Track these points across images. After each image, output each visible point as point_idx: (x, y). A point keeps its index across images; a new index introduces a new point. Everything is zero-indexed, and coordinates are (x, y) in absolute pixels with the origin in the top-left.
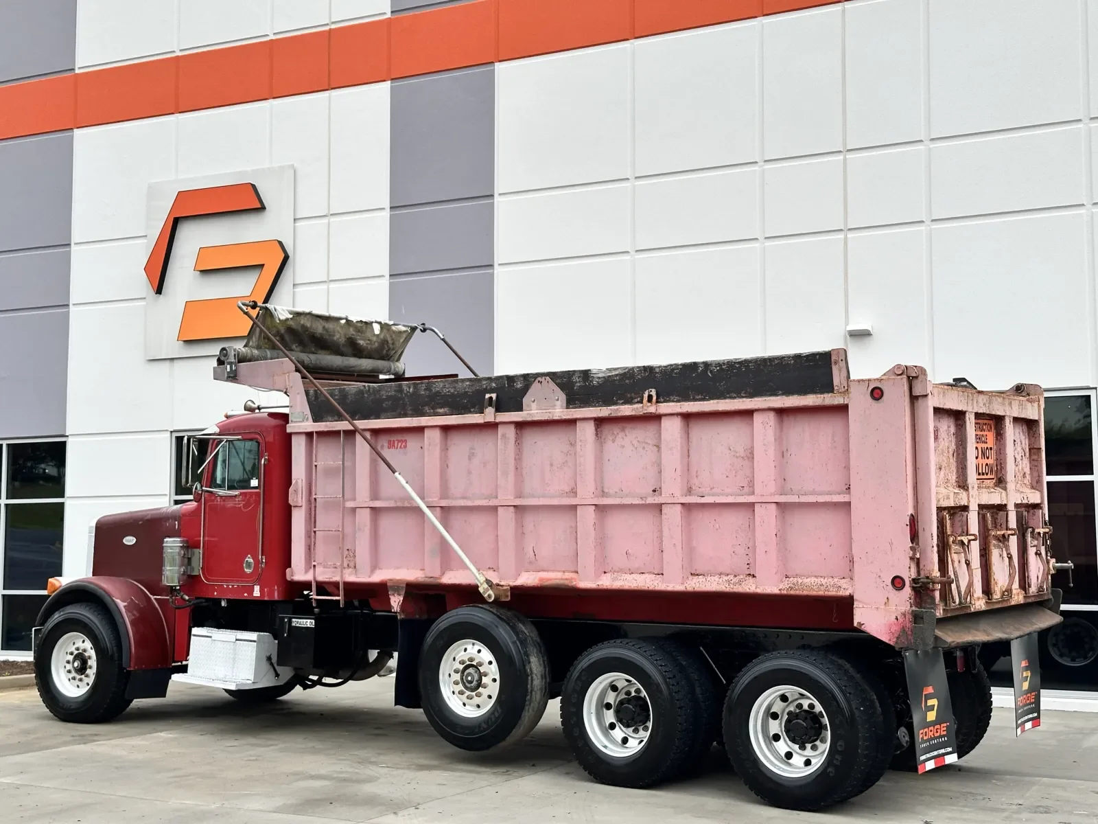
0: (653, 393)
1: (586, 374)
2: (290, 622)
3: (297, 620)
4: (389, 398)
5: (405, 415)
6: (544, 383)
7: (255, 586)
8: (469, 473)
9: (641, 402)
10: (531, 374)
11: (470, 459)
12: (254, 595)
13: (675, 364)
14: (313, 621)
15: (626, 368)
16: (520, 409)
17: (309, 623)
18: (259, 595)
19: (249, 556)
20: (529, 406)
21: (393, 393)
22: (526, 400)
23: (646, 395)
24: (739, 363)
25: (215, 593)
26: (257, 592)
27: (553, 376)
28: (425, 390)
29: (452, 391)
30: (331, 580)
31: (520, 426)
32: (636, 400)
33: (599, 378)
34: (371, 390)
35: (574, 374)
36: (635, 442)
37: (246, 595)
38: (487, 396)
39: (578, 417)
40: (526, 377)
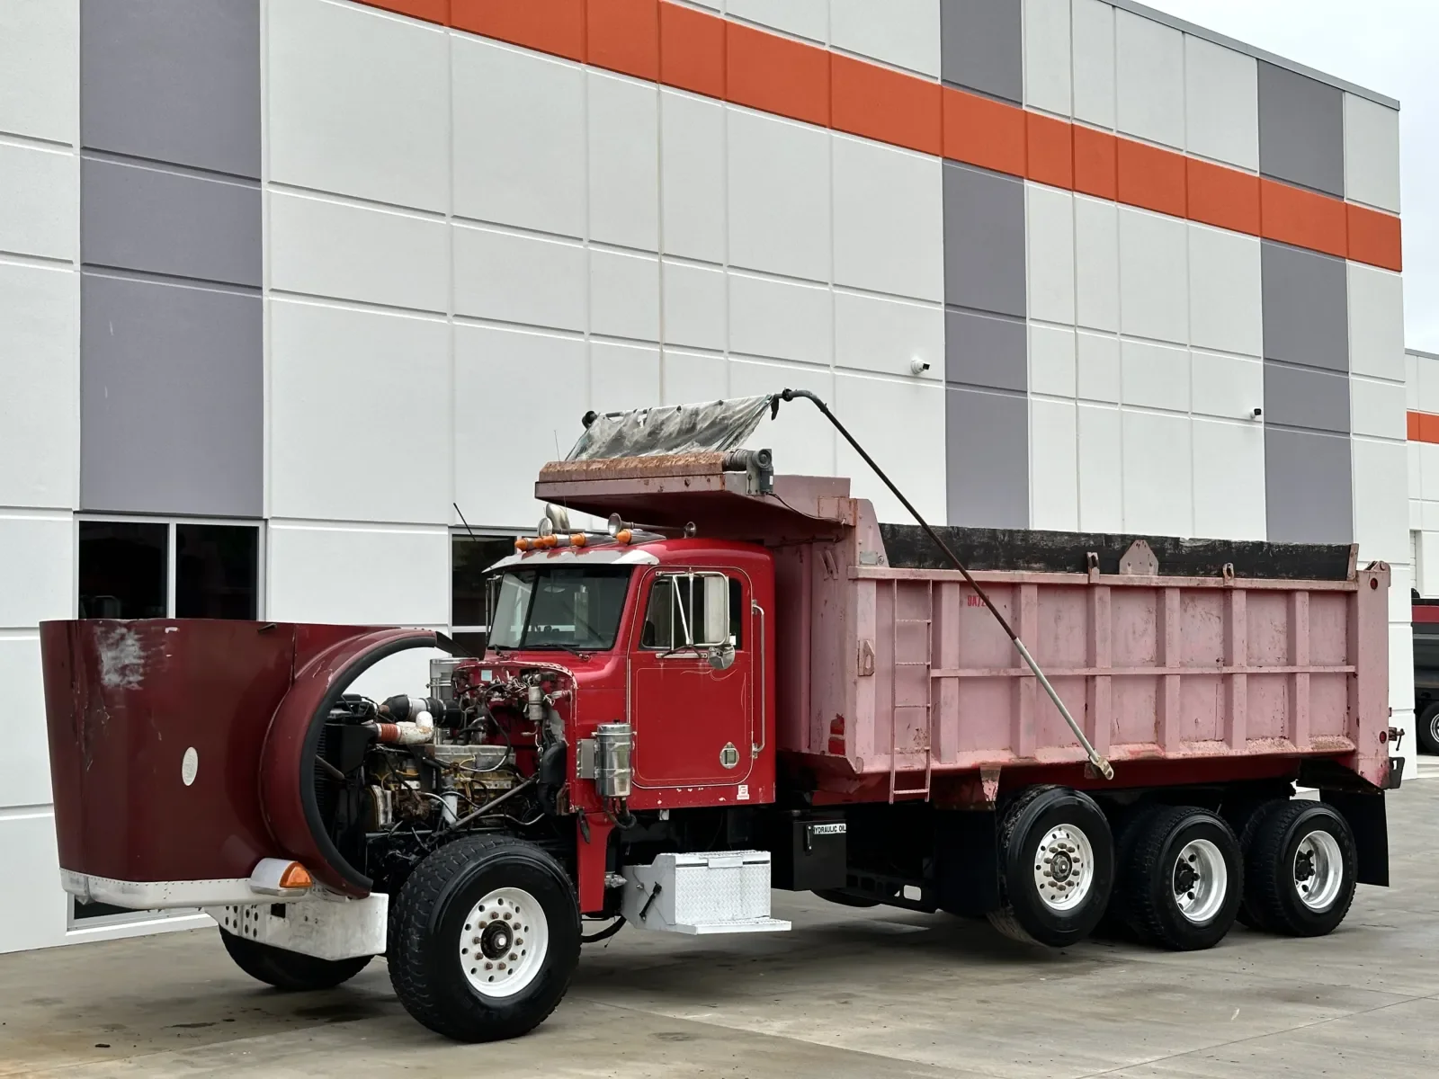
0: (1232, 567)
1: (1177, 540)
2: (813, 830)
3: (821, 826)
4: (982, 545)
5: (996, 568)
6: (1142, 547)
7: (740, 786)
8: (1056, 638)
9: (1220, 574)
10: (1128, 535)
11: (1056, 621)
12: (739, 798)
13: (1248, 542)
14: (845, 825)
15: (1209, 540)
16: (1116, 571)
17: (838, 828)
18: (748, 798)
19: (729, 743)
20: (1125, 569)
21: (985, 540)
22: (1123, 562)
23: (1225, 569)
24: (1292, 546)
25: (660, 802)
26: (743, 794)
27: (1149, 540)
28: (1022, 540)
29: (1050, 544)
30: (912, 769)
31: (1115, 589)
32: (1213, 573)
33: (1186, 547)
34: (961, 533)
35: (1166, 541)
36: (1203, 613)
37: (721, 799)
38: (1090, 555)
39: (1169, 584)
40: (1123, 537)
